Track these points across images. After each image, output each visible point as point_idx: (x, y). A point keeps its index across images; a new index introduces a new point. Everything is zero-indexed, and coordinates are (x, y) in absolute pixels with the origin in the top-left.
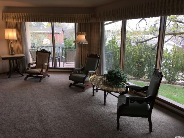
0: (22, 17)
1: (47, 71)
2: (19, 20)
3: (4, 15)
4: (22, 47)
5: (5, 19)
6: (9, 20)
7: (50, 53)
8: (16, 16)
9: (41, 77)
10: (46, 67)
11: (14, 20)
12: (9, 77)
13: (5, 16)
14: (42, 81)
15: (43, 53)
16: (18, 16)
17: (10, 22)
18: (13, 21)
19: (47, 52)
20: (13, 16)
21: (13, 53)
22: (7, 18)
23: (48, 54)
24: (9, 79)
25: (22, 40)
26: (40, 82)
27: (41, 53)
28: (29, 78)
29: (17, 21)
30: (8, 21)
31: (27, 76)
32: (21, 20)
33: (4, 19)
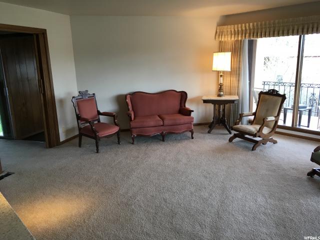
0: (246, 30)
1: (273, 132)
2: (240, 36)
3: (218, 31)
4: (238, 83)
5: (219, 38)
6: (224, 37)
7: (285, 98)
8: (236, 30)
9: (256, 142)
10: (272, 125)
11: (231, 37)
12: (209, 132)
13: (220, 32)
14: (258, 149)
15: (272, 97)
16: (238, 30)
17: (225, 42)
18: (229, 40)
19: (280, 95)
20: (231, 31)
21: (222, 93)
22: (222, 35)
23: (280, 99)
24: (207, 136)
25: (239, 70)
26: (253, 150)
27: (267, 97)
28: (237, 139)
29: (236, 39)
30: (223, 40)
31: (235, 134)
32: (242, 37)
33: (217, 37)
